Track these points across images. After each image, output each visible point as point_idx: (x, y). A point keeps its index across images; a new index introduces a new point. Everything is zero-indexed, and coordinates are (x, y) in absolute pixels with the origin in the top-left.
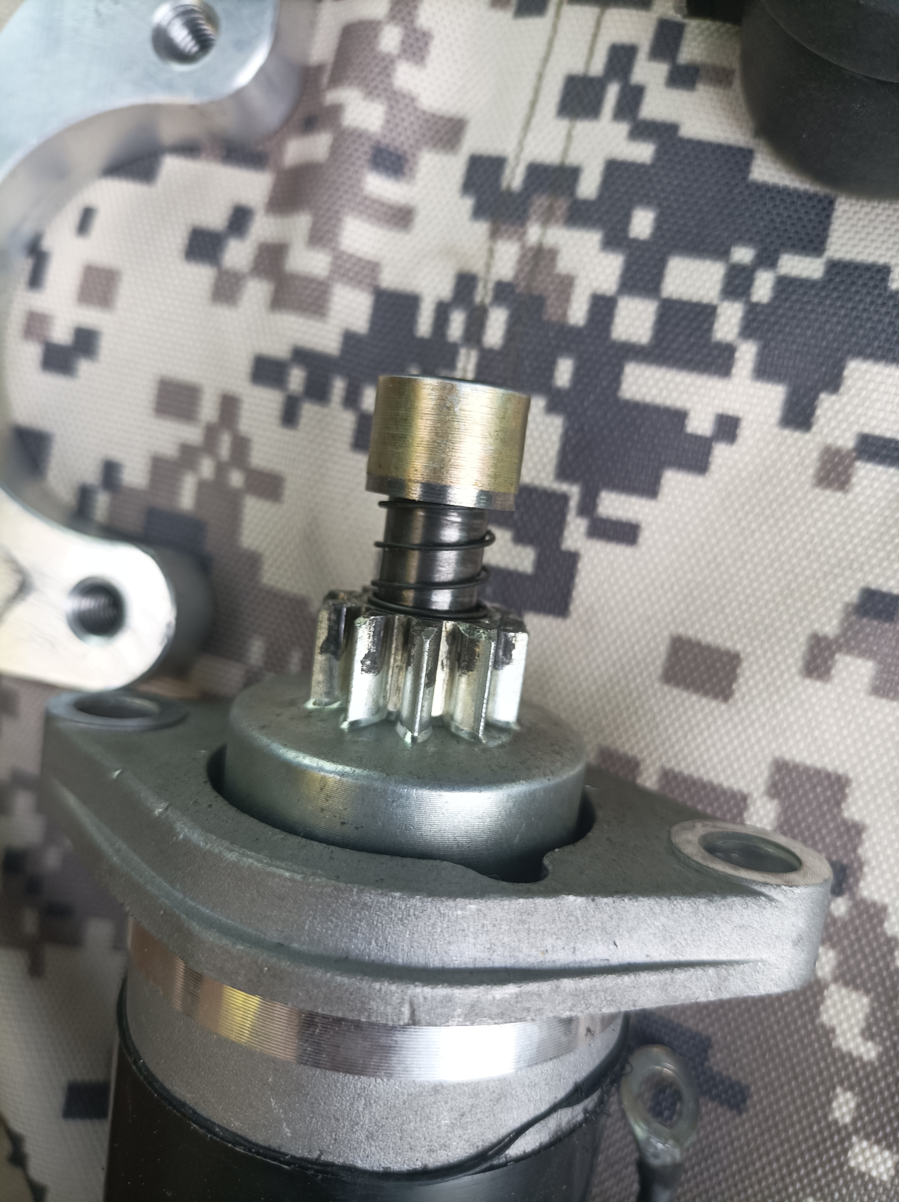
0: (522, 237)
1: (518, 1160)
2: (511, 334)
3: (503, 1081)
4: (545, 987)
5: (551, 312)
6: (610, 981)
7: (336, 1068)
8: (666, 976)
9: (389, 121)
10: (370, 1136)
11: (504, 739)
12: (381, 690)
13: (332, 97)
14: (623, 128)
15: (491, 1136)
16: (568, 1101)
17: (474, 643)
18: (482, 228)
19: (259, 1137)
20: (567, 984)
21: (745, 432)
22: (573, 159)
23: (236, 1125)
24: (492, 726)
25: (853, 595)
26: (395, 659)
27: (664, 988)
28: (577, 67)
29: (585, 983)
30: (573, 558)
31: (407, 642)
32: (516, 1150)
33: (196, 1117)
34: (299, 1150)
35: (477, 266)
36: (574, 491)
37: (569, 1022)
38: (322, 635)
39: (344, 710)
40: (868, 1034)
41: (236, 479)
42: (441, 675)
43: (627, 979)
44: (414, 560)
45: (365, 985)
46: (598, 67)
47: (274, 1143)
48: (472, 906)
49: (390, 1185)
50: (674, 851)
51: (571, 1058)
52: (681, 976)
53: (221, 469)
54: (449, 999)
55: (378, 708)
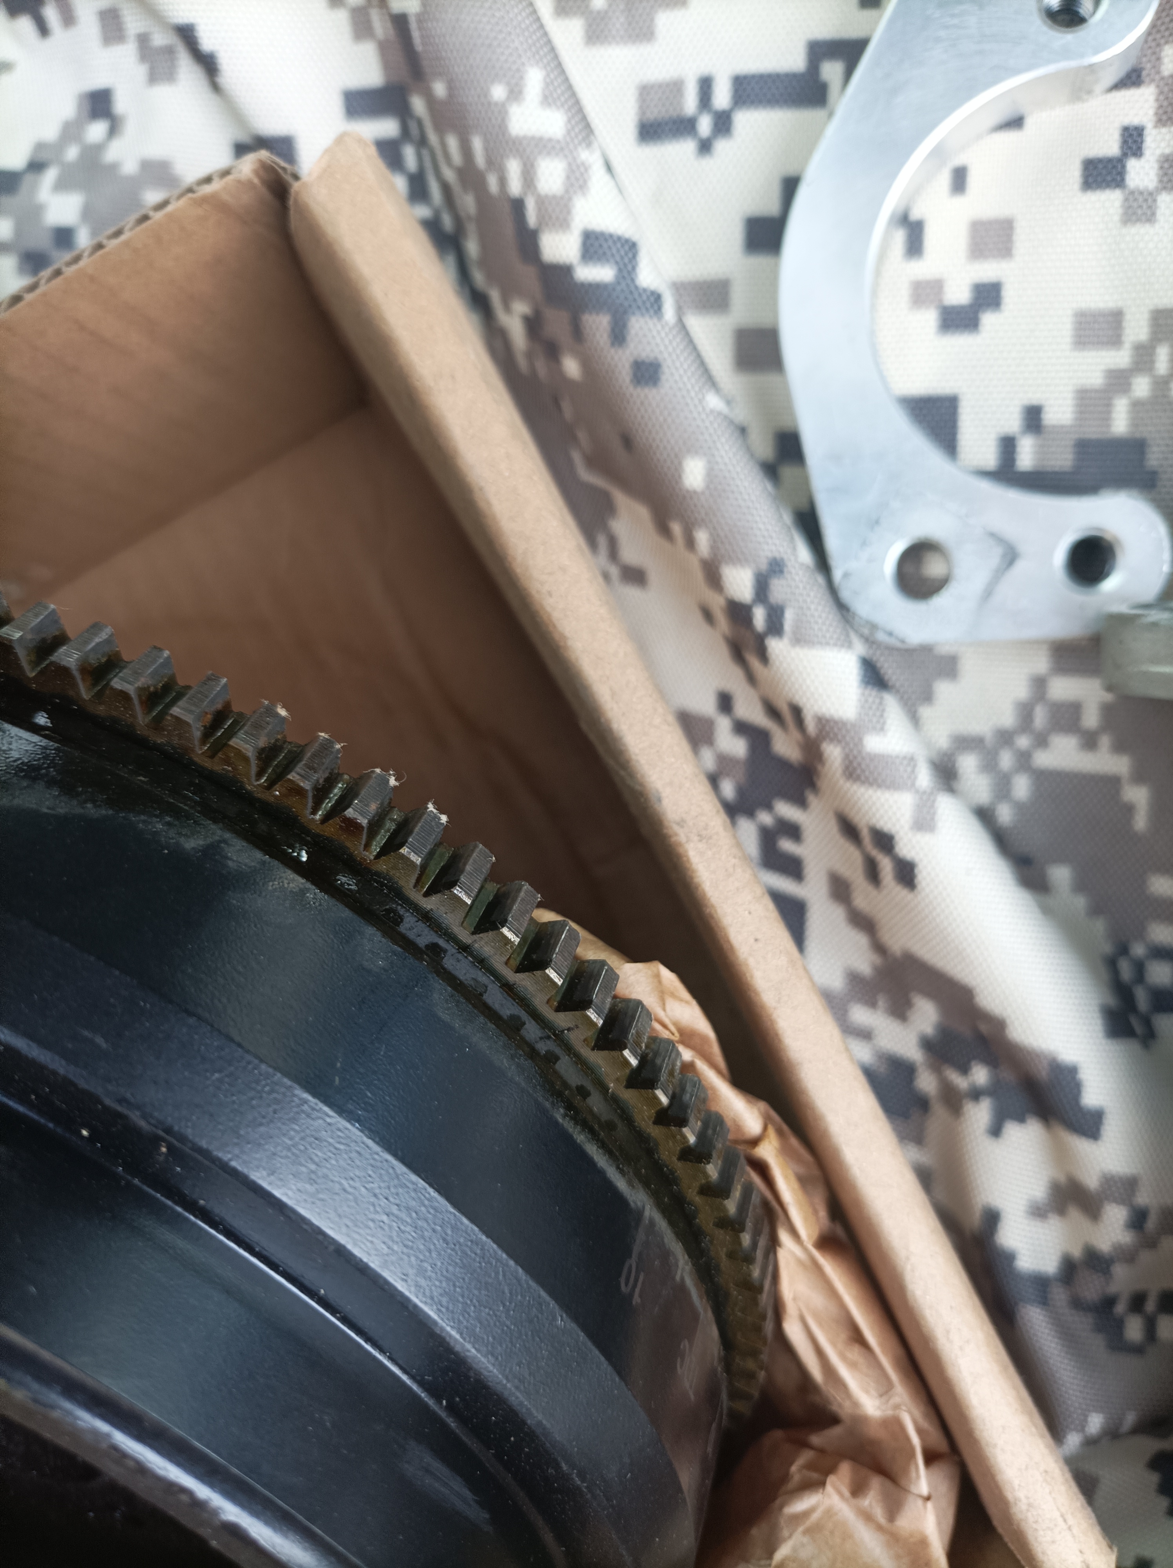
53: (1159, 386)
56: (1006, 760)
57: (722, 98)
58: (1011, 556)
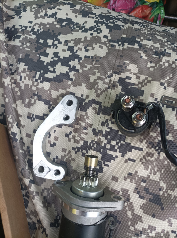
0: (98, 137)
1: (98, 225)
2: (97, 146)
3: (96, 217)
4: (99, 209)
5: (100, 145)
6: (105, 209)
7: (83, 216)
8: (109, 208)
9: (85, 125)
10: (86, 222)
11: (96, 187)
12: (86, 183)
13: (80, 122)
14: (107, 128)
15: (95, 222)
16: (102, 220)
17: (94, 179)
18: (94, 136)
19: (76, 222)
20: (101, 209)
21: (118, 157)
22: (102, 130)
23: (74, 221)
24: (95, 186)
25: (128, 173)
26: (87, 180)
27: (109, 209)
28: (103, 121)
29: (103, 209)
30: (103, 167)
31: (88, 179)
32: (97, 224)
33: (71, 221)
34: (80, 223)
35: (94, 140)
36: (103, 161)
37: (102, 212)
38: (81, 178)
39: (83, 185)
40: (131, 216)
41: (70, 159)
42: (91, 182)
43: (106, 209)
44: (88, 172)
45: (86, 209)
46: (105, 121)
47: (78, 223)
48: (94, 202)
49: (87, 227)
50: (111, 197)
51: (102, 216)
52: (110, 208)
53: (69, 158)
54: (92, 210)
55: (86, 185)
56: (49, 192)
57: (34, 117)
58: (50, 170)
